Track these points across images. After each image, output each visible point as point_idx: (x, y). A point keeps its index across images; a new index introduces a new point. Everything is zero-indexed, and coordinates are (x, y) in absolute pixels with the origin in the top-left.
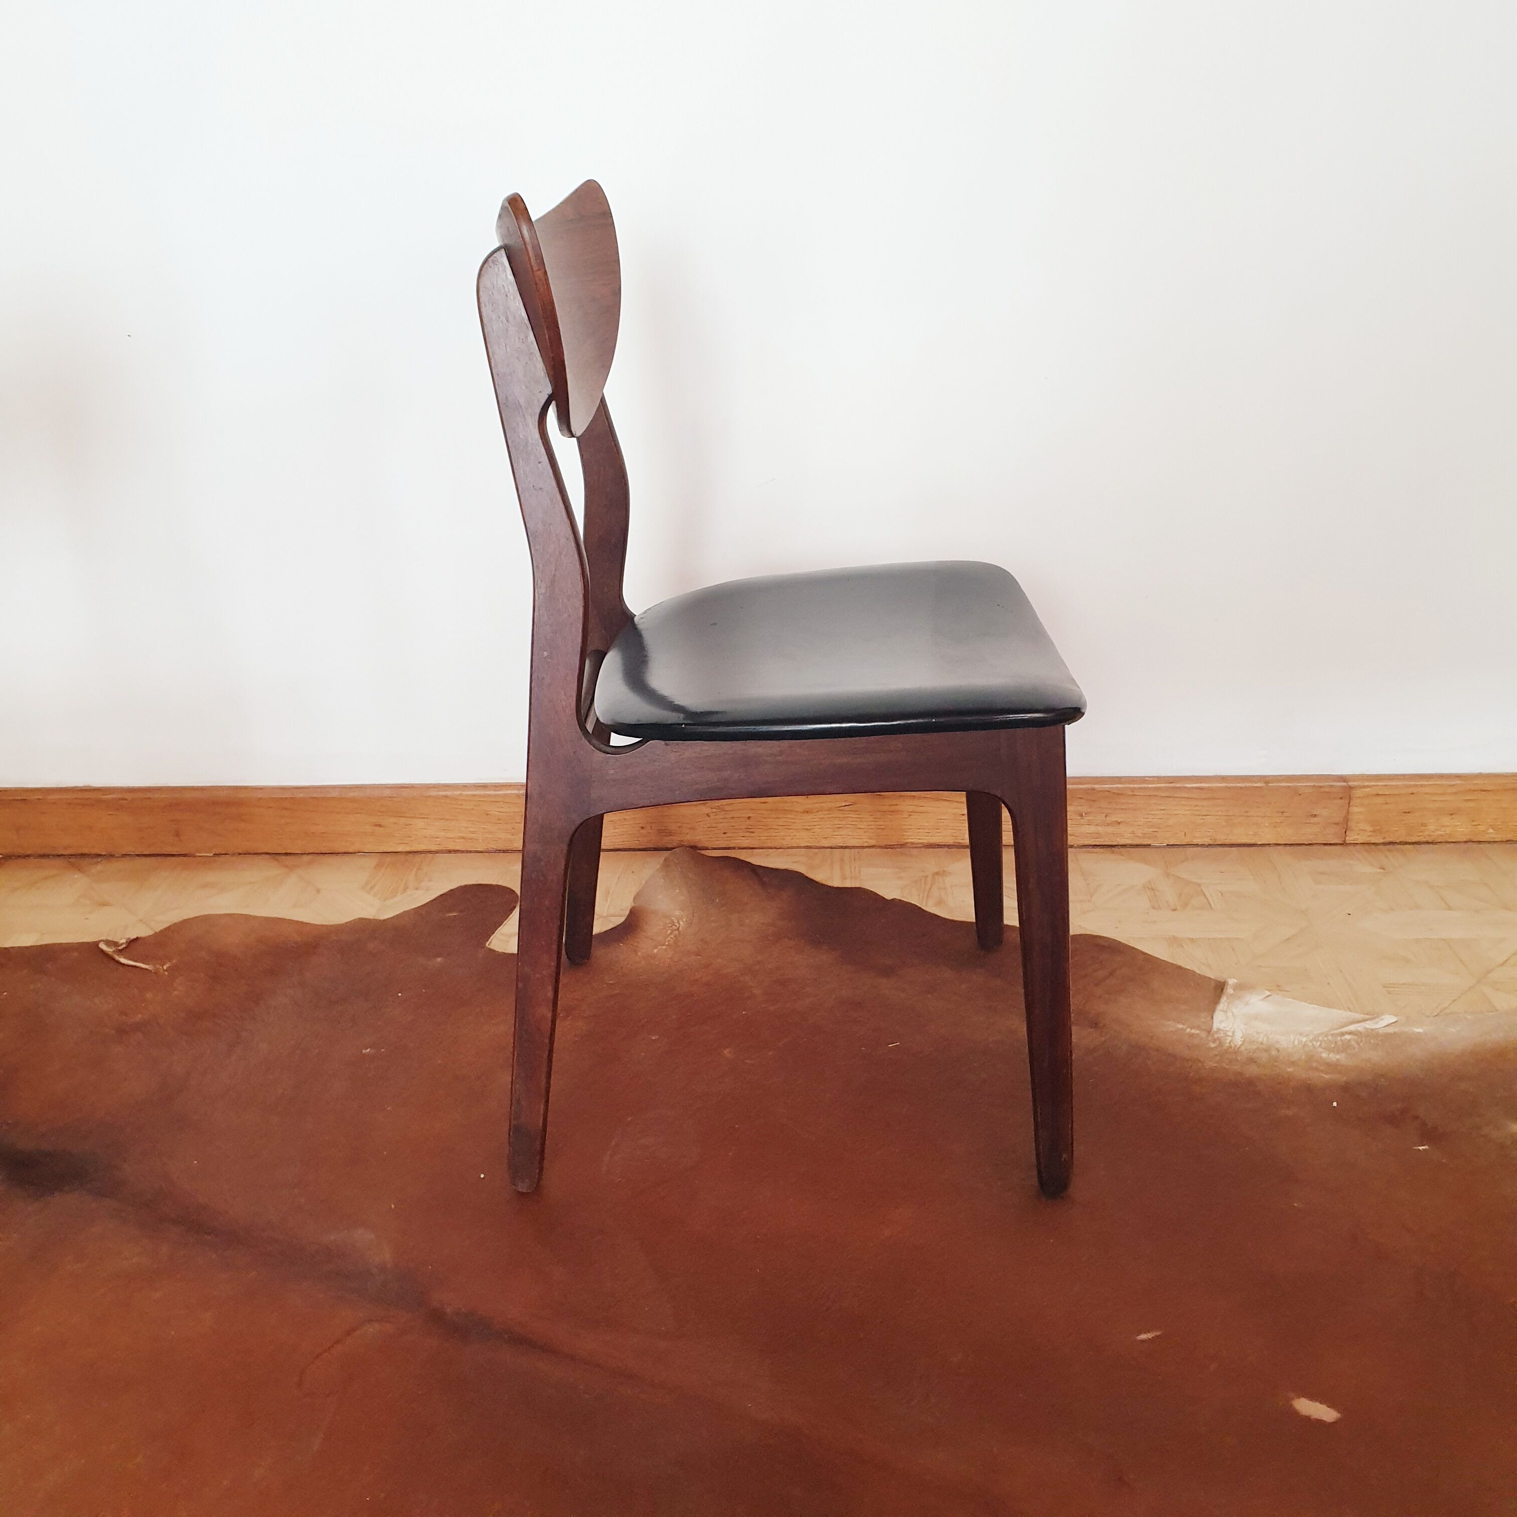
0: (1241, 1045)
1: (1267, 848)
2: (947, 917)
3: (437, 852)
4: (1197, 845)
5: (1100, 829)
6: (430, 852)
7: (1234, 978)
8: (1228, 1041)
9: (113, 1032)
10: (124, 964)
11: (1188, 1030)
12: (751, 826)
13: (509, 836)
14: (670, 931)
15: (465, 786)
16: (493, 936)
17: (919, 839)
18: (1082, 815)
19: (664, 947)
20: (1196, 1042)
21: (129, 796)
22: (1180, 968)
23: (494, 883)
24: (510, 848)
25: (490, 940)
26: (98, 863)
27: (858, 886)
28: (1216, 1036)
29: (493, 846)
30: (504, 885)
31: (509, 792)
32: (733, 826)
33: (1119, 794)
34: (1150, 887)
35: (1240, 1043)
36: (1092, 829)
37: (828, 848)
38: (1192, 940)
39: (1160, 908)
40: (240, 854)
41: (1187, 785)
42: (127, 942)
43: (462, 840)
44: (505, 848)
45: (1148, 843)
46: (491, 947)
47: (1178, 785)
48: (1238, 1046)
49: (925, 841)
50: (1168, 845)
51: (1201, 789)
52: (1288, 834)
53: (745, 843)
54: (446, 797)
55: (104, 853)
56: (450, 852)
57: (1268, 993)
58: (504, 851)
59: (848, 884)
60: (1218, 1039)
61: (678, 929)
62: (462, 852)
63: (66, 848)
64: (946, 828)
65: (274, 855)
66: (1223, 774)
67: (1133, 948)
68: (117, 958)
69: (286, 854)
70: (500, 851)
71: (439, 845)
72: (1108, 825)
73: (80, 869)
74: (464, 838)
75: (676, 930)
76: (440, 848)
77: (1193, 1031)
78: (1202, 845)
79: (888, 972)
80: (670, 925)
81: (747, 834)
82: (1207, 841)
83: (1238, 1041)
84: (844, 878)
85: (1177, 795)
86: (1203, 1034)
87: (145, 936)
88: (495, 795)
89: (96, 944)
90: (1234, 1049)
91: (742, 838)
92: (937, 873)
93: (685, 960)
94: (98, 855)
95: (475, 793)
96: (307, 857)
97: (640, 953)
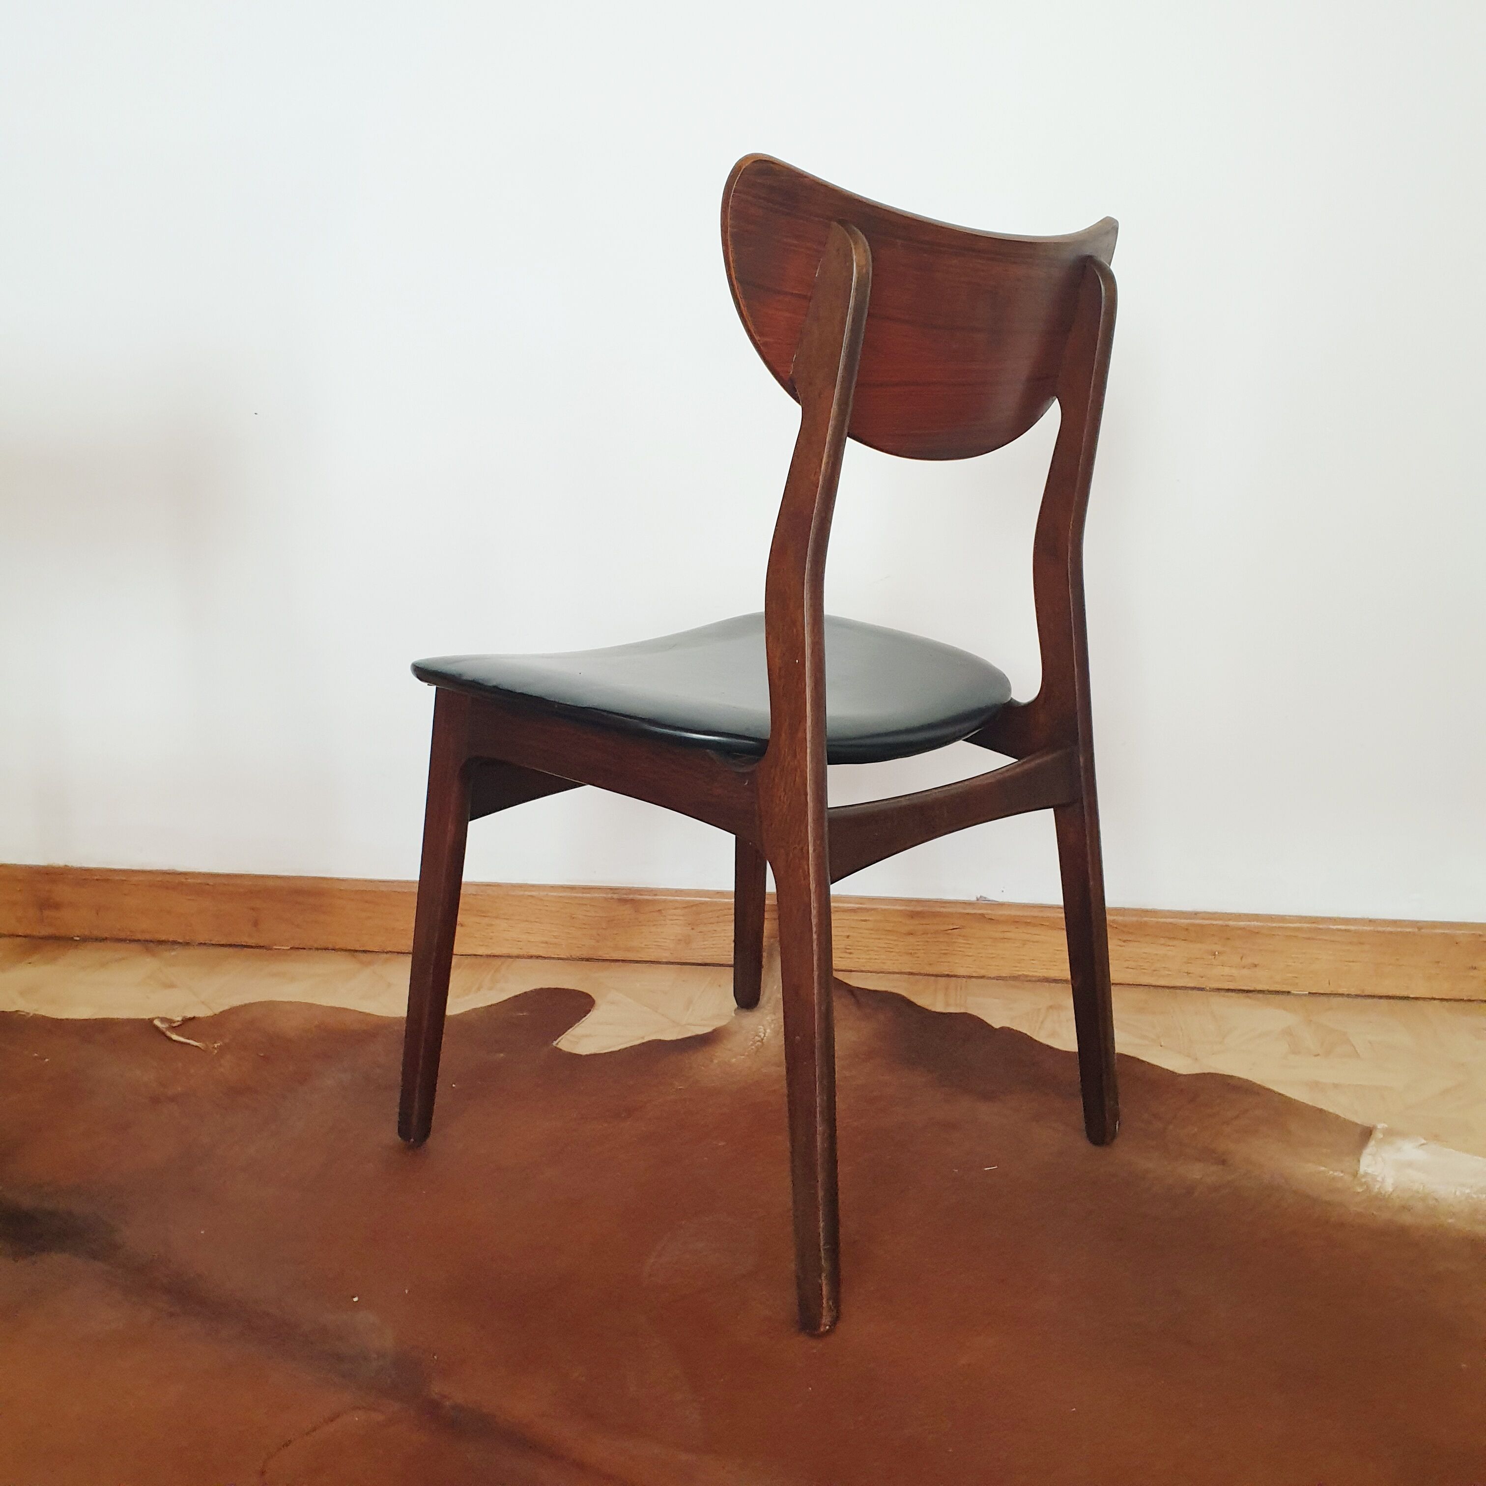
0: (1392, 1192)
1: (1420, 1002)
2: (1059, 1048)
3: (518, 957)
4: (1342, 995)
5: (1234, 972)
6: (509, 957)
7: (1384, 1122)
8: (1377, 1187)
9: (147, 1100)
10: (174, 1041)
11: (1331, 1172)
12: (849, 946)
13: (592, 943)
14: (752, 1042)
15: (553, 887)
16: (562, 1036)
17: (1033, 972)
18: (1215, 955)
19: (743, 1057)
20: (1341, 1186)
21: (212, 881)
22: (1322, 1111)
23: (572, 988)
24: (594, 956)
25: (558, 1040)
26: (174, 950)
27: (962, 1011)
28: (1363, 1180)
29: (576, 953)
30: (582, 990)
33: (1254, 933)
34: (1288, 1032)
35: (1391, 1190)
36: (1226, 971)
37: (932, 975)
38: (1336, 1086)
39: (1300, 1053)
40: (317, 948)
41: (1332, 927)
42: (182, 1020)
43: (545, 945)
45: (1288, 990)
46: (559, 1046)
47: (1321, 926)
48: (1389, 1193)
49: (1040, 975)
50: (1309, 993)
52: (1443, 989)
53: (843, 965)
54: (532, 896)
55: (181, 941)
56: (531, 957)
57: (1423, 1141)
58: (588, 960)
59: (952, 1010)
60: (1365, 1183)
61: (762, 1039)
62: (545, 958)
63: (143, 934)
65: (352, 951)
66: (1371, 917)
67: (1269, 1090)
68: (168, 1034)
69: (365, 951)
70: (582, 959)
71: (520, 949)
72: (1243, 967)
73: (153, 954)
74: (546, 943)
75: (759, 1041)
76: (521, 953)
77: (1335, 1174)
78: (1349, 996)
79: (991, 1095)
80: (753, 1036)
82: (1353, 991)
83: (1389, 1187)
84: (947, 1005)
85: (1319, 938)
86: (1348, 1178)
87: (203, 1016)
88: (582, 898)
89: (151, 1021)
90: (1385, 1195)
91: (840, 959)
92: (1051, 1007)
93: (764, 1070)
94: (175, 943)
95: (561, 894)
96: (385, 955)
97: (716, 1061)
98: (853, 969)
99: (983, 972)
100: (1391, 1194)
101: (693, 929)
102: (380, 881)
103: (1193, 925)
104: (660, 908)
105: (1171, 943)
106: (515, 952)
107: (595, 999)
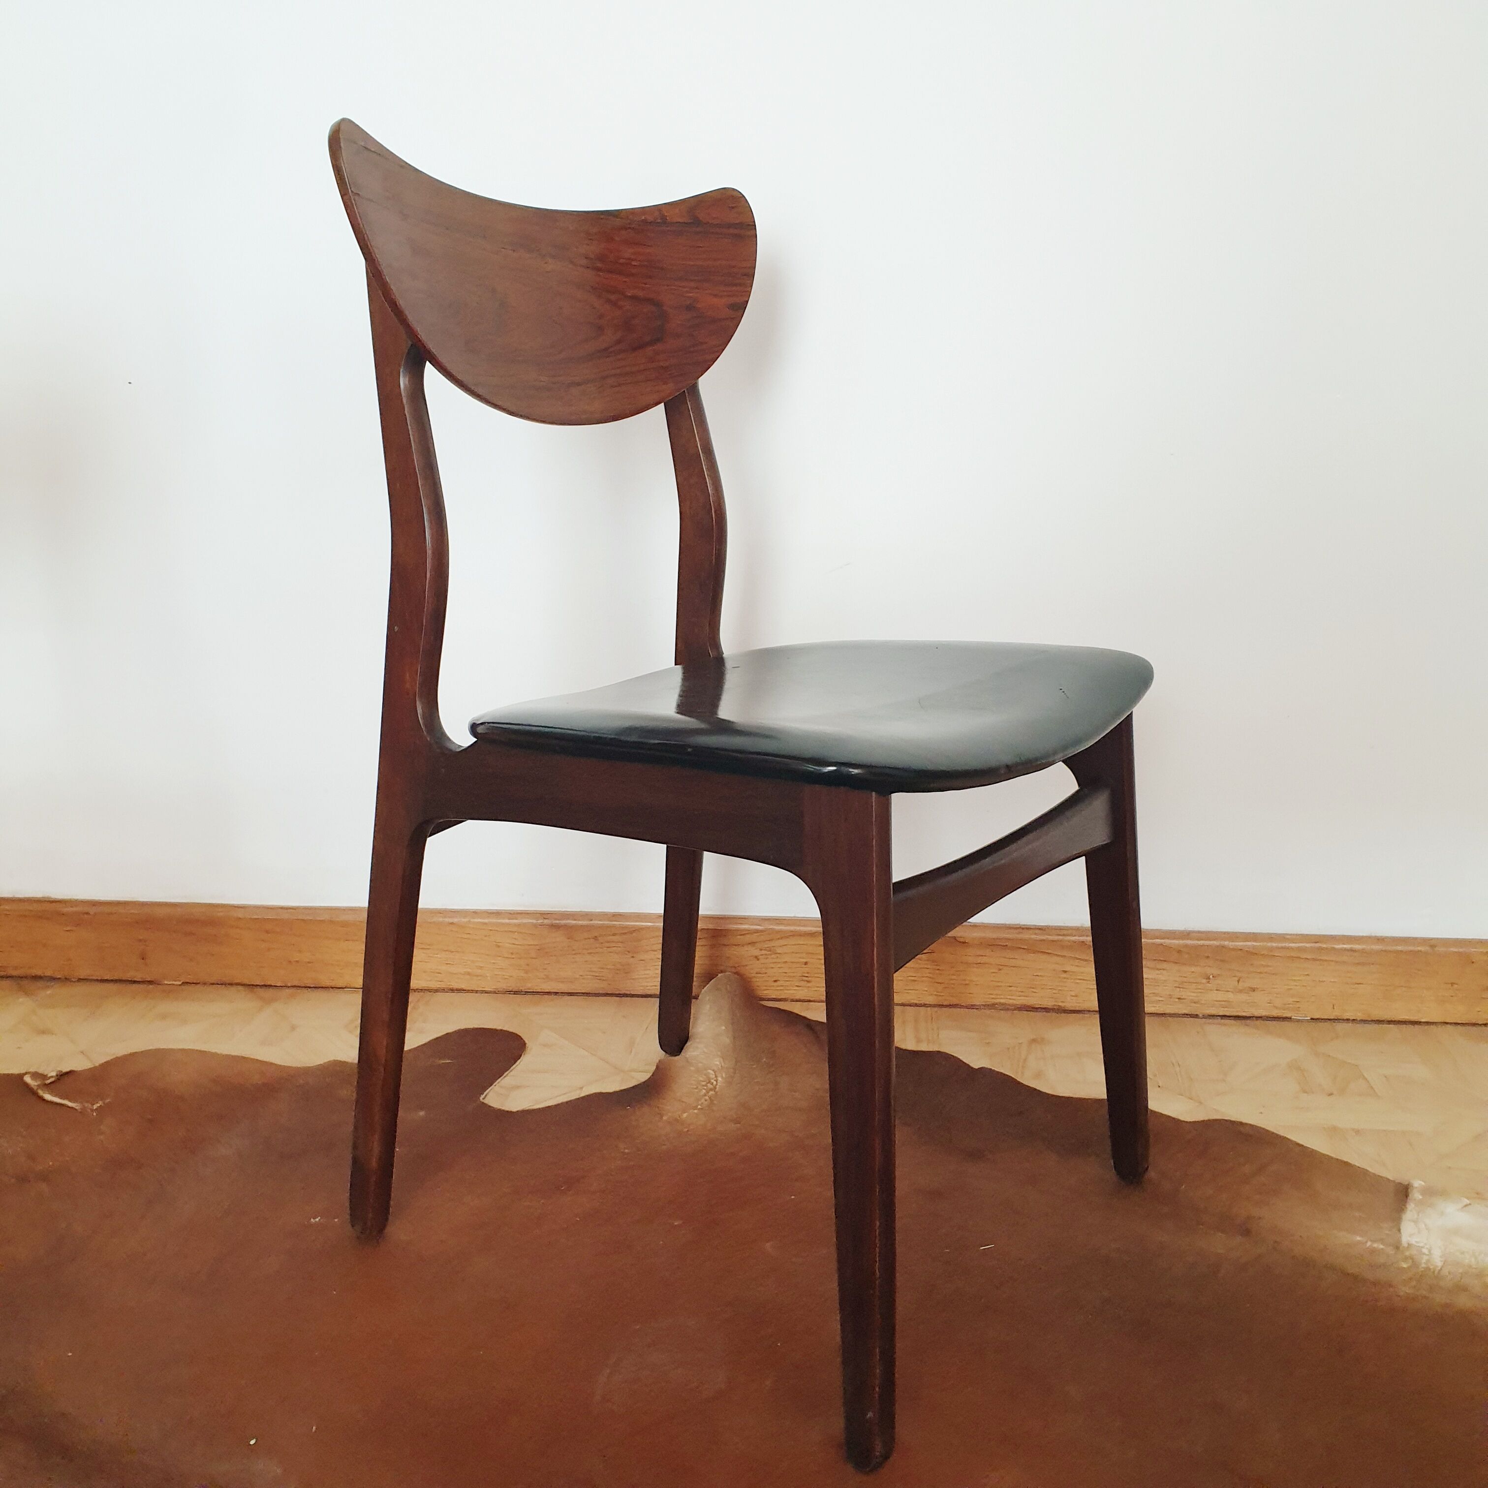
0: (1442, 1267)
1: (1432, 1027)
2: (1047, 1092)
3: (437, 991)
5: (1230, 996)
6: (429, 990)
7: (1420, 1180)
8: (1424, 1261)
9: (13, 1180)
10: (47, 1102)
11: (1369, 1243)
12: (807, 973)
13: (522, 974)
14: (704, 1091)
15: (475, 913)
16: (490, 1089)
17: (1011, 1000)
18: (1209, 978)
19: (696, 1111)
20: (1382, 1260)
21: (92, 911)
22: (1346, 1164)
23: (499, 1028)
24: (523, 989)
25: (485, 1093)
26: (48, 987)
27: (936, 1050)
28: (1407, 1253)
29: (502, 985)
30: (511, 1030)
31: (525, 921)
32: (786, 973)
33: (1252, 954)
34: (1295, 1066)
35: (1439, 1264)
36: (1221, 996)
38: (1357, 1132)
39: (1313, 1093)
40: (213, 984)
41: (1337, 947)
42: (57, 1075)
43: (468, 977)
44: (516, 989)
45: (1288, 1015)
46: (486, 1101)
48: (1439, 1268)
50: (1312, 1019)
51: (1352, 950)
52: (1458, 1013)
53: (801, 994)
54: (452, 923)
55: (59, 976)
56: (452, 990)
57: (1467, 1201)
58: (516, 993)
59: (924, 1047)
60: (1411, 1257)
61: (715, 1088)
62: (468, 991)
63: (16, 968)
64: (1043, 987)
65: (251, 986)
67: (1283, 1137)
68: (41, 1093)
69: (265, 986)
70: (510, 992)
72: (1241, 991)
73: (27, 993)
74: (469, 974)
75: (711, 1090)
77: (1375, 1245)
78: (1354, 1021)
79: (975, 1155)
80: (704, 1083)
81: (802, 983)
82: (1360, 1016)
83: (1437, 1261)
84: (919, 1041)
85: (1322, 958)
86: (1391, 1251)
87: (80, 1069)
88: (509, 924)
89: (21, 1076)
90: (1434, 1272)
91: (797, 988)
92: (1034, 1041)
93: (720, 1128)
94: (53, 979)
95: (486, 921)
96: (288, 991)
97: (665, 1118)
98: (811, 999)
99: (954, 1001)
100: (1441, 1269)
101: (633, 957)
102: (282, 908)
103: (1186, 946)
104: (596, 934)
105: (1160, 966)
106: (434, 985)
107: (526, 1042)
